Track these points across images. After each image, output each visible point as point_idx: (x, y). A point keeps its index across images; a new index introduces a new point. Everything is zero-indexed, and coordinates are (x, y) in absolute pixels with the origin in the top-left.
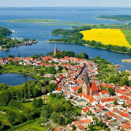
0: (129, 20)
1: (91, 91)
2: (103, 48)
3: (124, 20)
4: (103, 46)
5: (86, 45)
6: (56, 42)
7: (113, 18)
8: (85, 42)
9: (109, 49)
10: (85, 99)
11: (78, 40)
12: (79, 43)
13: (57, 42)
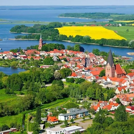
0: (107, 18)
1: (116, 74)
2: (93, 44)
3: (100, 18)
4: (94, 41)
5: (69, 41)
6: (25, 39)
7: (83, 16)
8: (66, 39)
9: (103, 44)
10: (111, 82)
11: (57, 36)
12: (59, 39)
13: (27, 39)
